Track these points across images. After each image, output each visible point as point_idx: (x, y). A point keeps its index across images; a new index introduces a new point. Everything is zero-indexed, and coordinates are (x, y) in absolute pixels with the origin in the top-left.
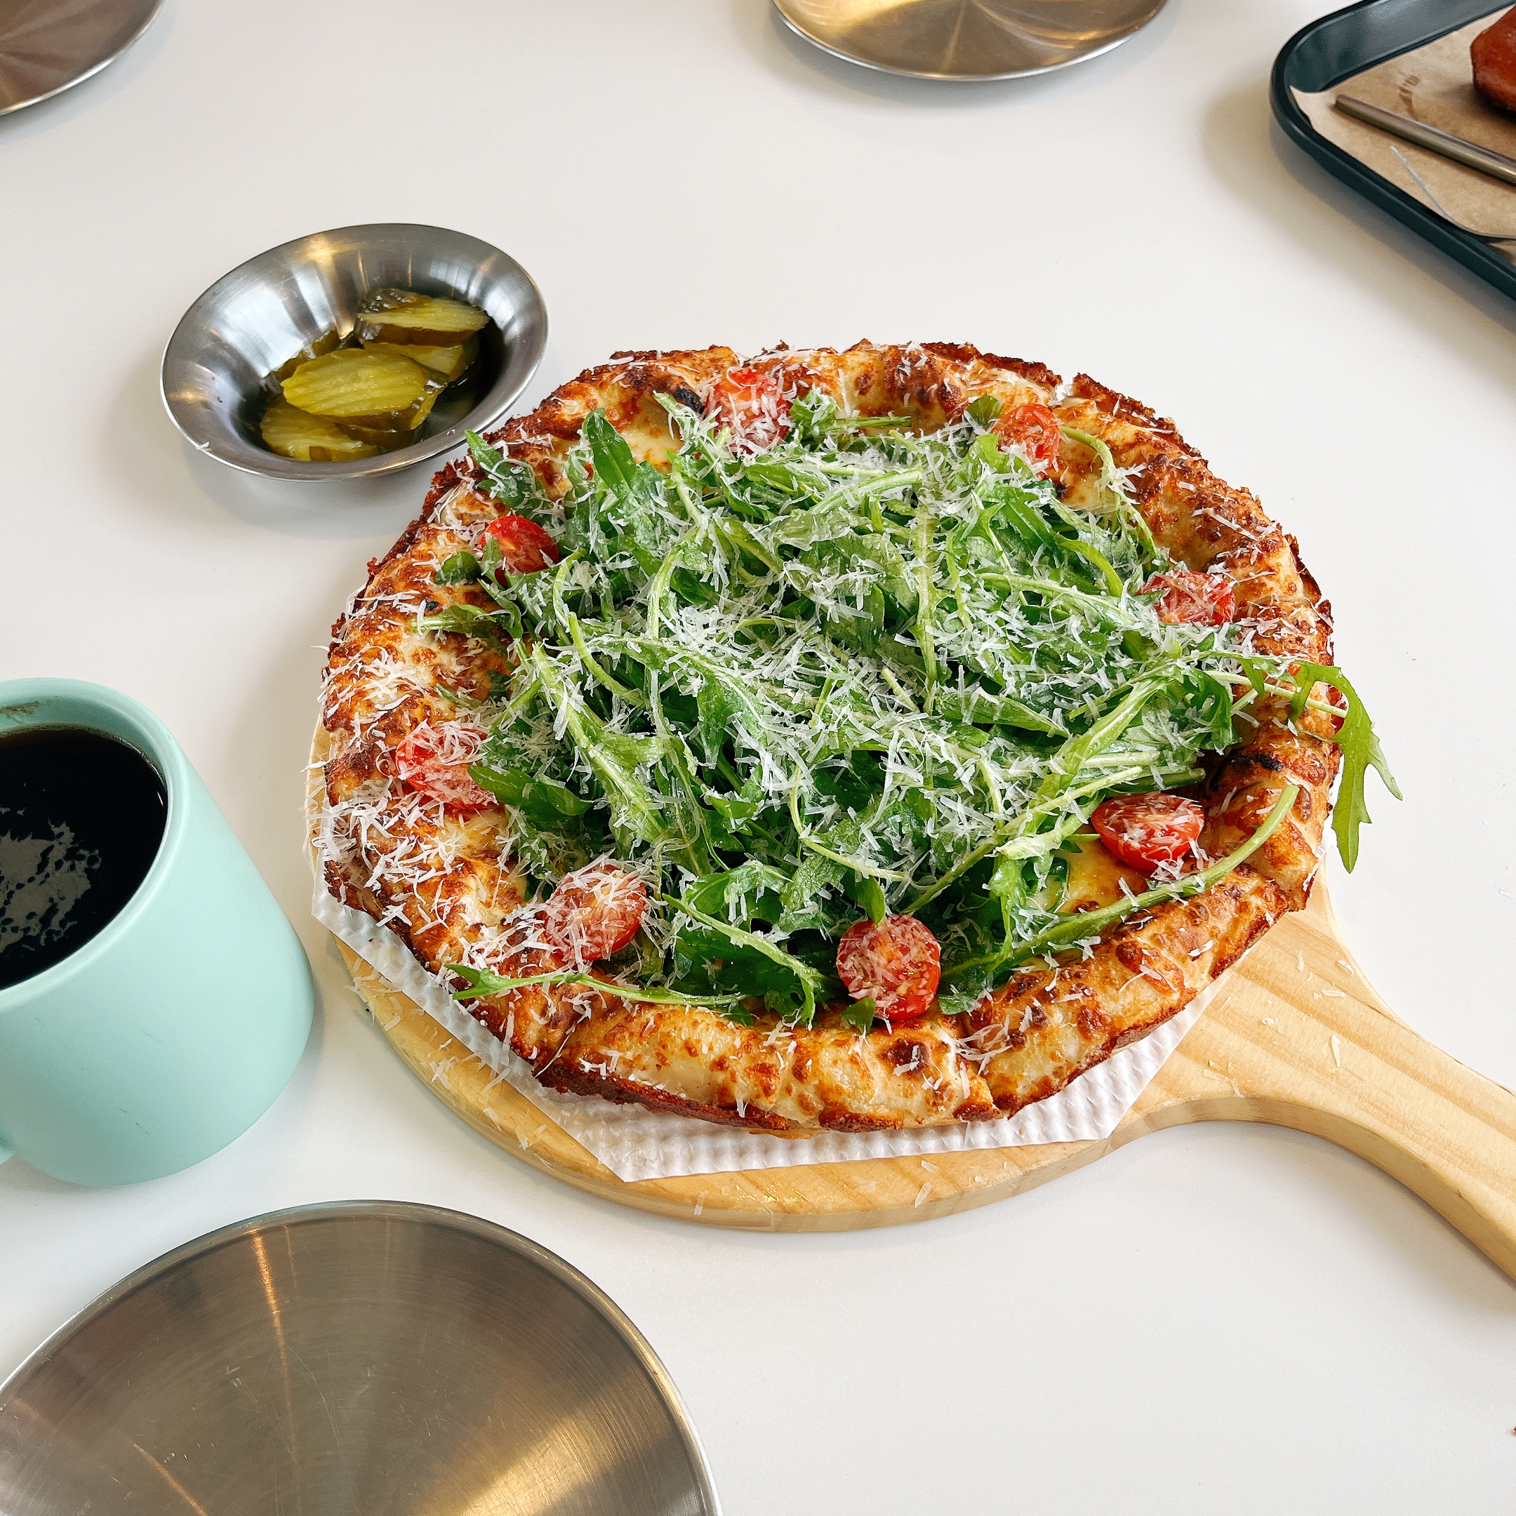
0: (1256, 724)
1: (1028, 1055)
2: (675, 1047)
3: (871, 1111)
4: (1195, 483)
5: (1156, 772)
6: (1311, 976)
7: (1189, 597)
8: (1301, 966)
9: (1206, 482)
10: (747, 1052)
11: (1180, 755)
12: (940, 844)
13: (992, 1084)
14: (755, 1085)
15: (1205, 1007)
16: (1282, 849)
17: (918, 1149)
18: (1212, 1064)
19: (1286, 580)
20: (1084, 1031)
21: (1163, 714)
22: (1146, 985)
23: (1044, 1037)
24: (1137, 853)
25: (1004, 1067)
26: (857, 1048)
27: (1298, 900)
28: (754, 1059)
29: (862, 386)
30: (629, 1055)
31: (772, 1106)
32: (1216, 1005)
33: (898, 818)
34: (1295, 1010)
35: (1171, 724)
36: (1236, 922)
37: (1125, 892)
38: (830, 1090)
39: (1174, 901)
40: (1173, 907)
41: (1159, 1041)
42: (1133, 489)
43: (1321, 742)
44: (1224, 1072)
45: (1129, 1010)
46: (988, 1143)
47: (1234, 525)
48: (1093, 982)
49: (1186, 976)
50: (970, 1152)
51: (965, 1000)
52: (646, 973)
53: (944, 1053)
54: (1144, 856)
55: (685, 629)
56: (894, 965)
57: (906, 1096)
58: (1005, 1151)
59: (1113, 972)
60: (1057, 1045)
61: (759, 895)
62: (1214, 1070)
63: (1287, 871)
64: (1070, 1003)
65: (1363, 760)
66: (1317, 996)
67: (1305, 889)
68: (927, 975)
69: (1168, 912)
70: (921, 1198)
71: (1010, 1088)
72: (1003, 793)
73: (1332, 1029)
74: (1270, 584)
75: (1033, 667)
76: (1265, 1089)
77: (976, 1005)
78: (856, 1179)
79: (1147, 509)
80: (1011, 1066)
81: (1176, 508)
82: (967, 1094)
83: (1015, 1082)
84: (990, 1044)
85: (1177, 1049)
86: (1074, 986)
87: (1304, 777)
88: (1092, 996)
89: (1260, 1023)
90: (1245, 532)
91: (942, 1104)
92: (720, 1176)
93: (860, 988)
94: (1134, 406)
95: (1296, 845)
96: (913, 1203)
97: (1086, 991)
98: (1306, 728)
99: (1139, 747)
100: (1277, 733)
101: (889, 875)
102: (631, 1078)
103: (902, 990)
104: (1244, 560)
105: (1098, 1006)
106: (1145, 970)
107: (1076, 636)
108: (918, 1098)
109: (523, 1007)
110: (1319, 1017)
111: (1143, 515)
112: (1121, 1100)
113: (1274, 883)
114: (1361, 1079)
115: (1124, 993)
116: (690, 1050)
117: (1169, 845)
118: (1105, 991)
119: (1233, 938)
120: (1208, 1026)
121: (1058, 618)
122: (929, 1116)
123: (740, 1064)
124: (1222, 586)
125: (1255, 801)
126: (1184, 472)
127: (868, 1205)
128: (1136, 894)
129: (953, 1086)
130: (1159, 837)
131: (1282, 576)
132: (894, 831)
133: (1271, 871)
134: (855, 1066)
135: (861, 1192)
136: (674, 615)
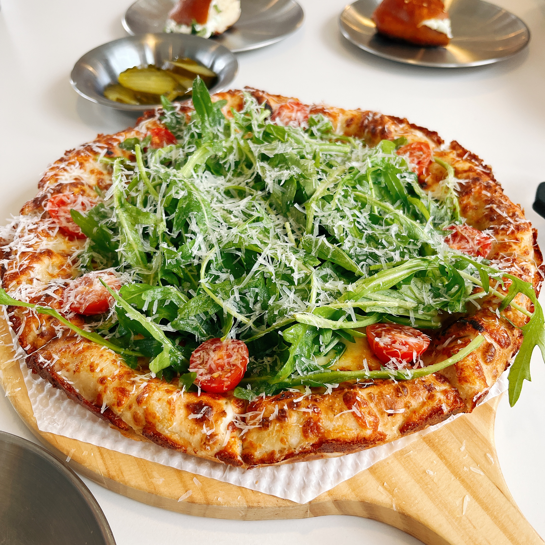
0: (479, 307)
1: (269, 435)
2: (86, 365)
3: (169, 435)
4: (492, 193)
5: (412, 315)
6: (467, 456)
7: (467, 239)
8: (463, 449)
9: (497, 194)
10: (120, 380)
11: (428, 308)
12: (273, 309)
13: (244, 446)
14: (115, 398)
15: (394, 451)
16: (467, 373)
17: (196, 471)
18: (385, 484)
19: (524, 247)
20: (305, 432)
21: (426, 286)
22: (353, 419)
23: (282, 427)
24: (381, 349)
25: (253, 437)
26: (175, 396)
27: (469, 406)
28: (121, 384)
29: (349, 123)
30: (64, 361)
31: (120, 413)
32: (402, 453)
33: (257, 290)
34: (449, 472)
35: (429, 294)
36: (424, 404)
37: (365, 367)
38: (150, 414)
39: (391, 380)
40: (389, 383)
41: (360, 461)
42: (459, 189)
43: (514, 327)
44: (391, 491)
45: (337, 430)
46: (236, 481)
47: (505, 215)
48: (322, 407)
49: (380, 424)
50: (224, 483)
51: (252, 394)
52: (101, 328)
53: (222, 417)
54: (384, 352)
55: (203, 181)
56: (220, 362)
57: (191, 433)
58: (243, 489)
59: (337, 405)
60: (287, 434)
61: (167, 303)
62: (385, 488)
63: (466, 387)
64: (304, 413)
65: (534, 343)
66: (465, 469)
67: (474, 400)
68: (233, 372)
69: (385, 384)
70: (184, 497)
71: (252, 451)
72: (318, 294)
73: (468, 491)
74: (514, 247)
75: (363, 241)
76: (412, 511)
77: (255, 399)
78: (155, 474)
79: (463, 200)
80: (258, 438)
81: (478, 203)
82: (225, 445)
83: (256, 448)
84: (252, 422)
85: (368, 469)
86: (311, 405)
87: (495, 340)
88: (318, 413)
89: (424, 472)
90: (509, 219)
91: (209, 445)
92: (87, 445)
93: (195, 367)
94: (474, 157)
95: (476, 373)
96: (178, 499)
97: (315, 409)
98: (507, 317)
99: (407, 298)
100: (489, 315)
101: (241, 318)
102: (59, 373)
103: (216, 375)
104: (503, 232)
105: (319, 420)
106: (354, 409)
107: (393, 234)
108: (197, 438)
109: (30, 322)
110: (463, 481)
111: (460, 203)
112: (322, 486)
113: (457, 391)
114: (475, 527)
115: (338, 418)
116: (92, 368)
117: (400, 350)
118: (327, 414)
119: (418, 412)
120: (392, 462)
121: (387, 224)
122: (201, 450)
123: (112, 385)
124: (486, 239)
125: (462, 344)
126: (488, 187)
127: (153, 490)
128: (370, 369)
129: (219, 437)
130: (397, 345)
131: (523, 245)
132: (252, 295)
133: (458, 384)
134: (168, 406)
135: (153, 481)
136: (200, 173)
